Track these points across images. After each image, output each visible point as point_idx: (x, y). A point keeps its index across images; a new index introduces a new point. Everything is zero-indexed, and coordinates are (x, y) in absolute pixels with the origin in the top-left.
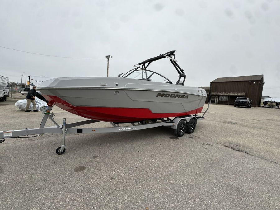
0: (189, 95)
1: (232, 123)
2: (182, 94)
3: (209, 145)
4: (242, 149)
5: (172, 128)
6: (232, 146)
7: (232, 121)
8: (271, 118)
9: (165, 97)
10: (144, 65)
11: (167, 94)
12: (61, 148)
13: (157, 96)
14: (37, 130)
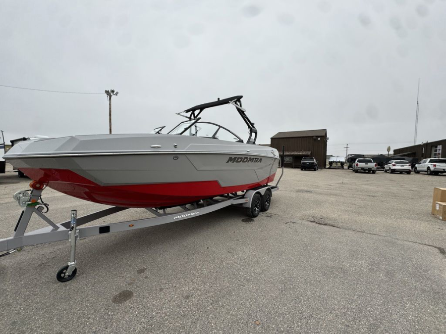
0: (263, 159)
1: (306, 191)
2: (255, 157)
3: (293, 223)
4: (329, 222)
5: (244, 206)
6: (317, 221)
7: (306, 189)
8: (341, 181)
9: (237, 162)
10: (193, 113)
11: (239, 158)
12: (69, 269)
13: (228, 162)
14: (8, 241)
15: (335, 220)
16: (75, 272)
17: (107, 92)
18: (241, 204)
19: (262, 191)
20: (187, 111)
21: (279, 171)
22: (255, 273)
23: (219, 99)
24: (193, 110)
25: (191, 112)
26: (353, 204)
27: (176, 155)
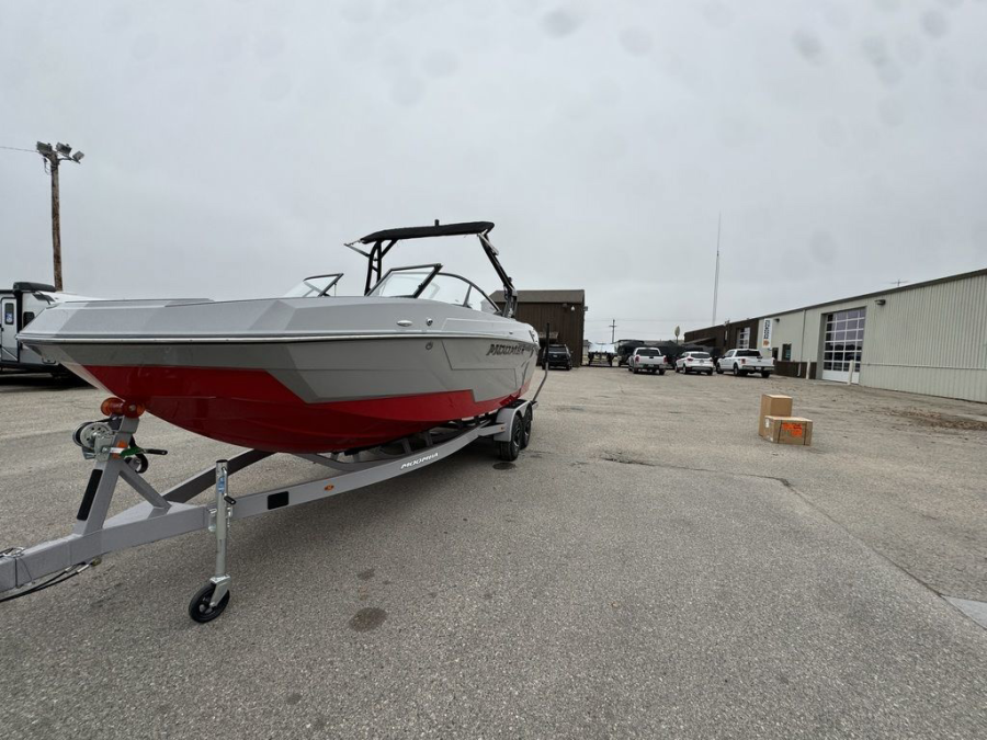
1: (573, 409)
3: (583, 464)
4: (635, 458)
5: (495, 439)
6: (615, 457)
7: (570, 404)
8: (619, 389)
9: (498, 354)
10: (378, 247)
11: (501, 347)
13: (490, 351)
15: (641, 455)
16: (225, 600)
17: (45, 149)
18: (492, 436)
19: (522, 408)
20: (366, 240)
21: (539, 373)
22: (571, 545)
23: (437, 222)
24: (377, 238)
25: (372, 244)
26: (656, 428)
27: (429, 341)
